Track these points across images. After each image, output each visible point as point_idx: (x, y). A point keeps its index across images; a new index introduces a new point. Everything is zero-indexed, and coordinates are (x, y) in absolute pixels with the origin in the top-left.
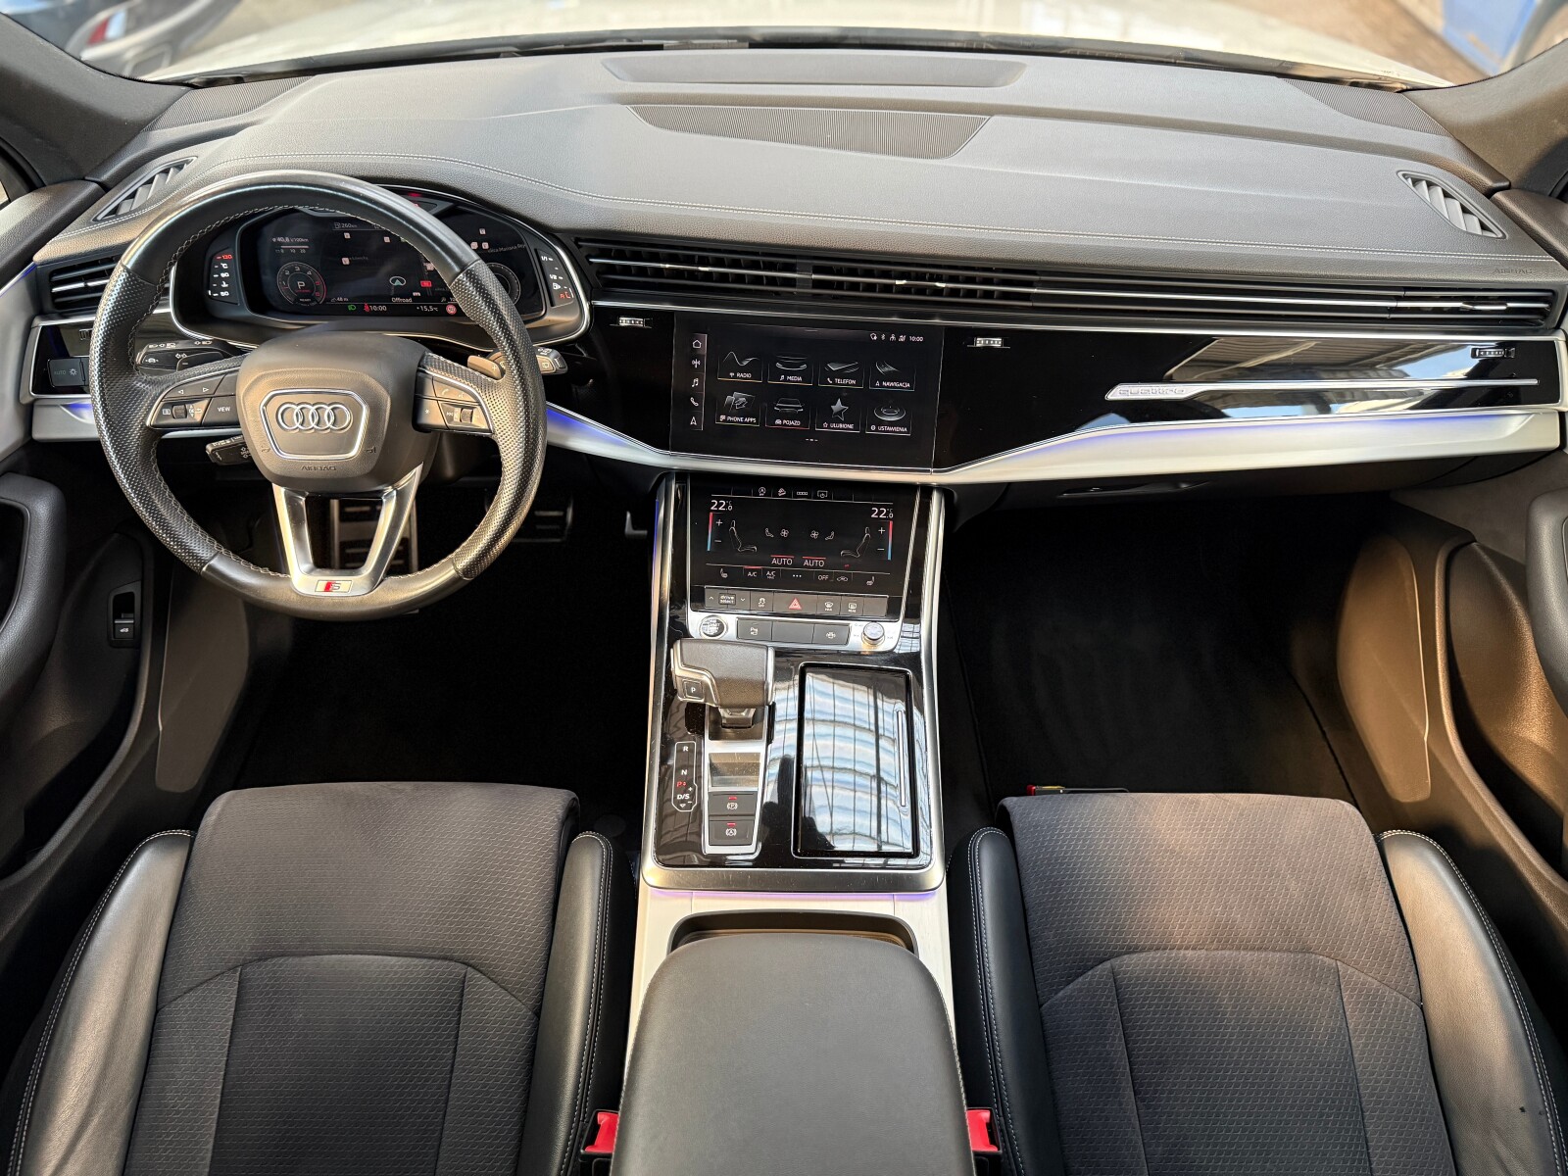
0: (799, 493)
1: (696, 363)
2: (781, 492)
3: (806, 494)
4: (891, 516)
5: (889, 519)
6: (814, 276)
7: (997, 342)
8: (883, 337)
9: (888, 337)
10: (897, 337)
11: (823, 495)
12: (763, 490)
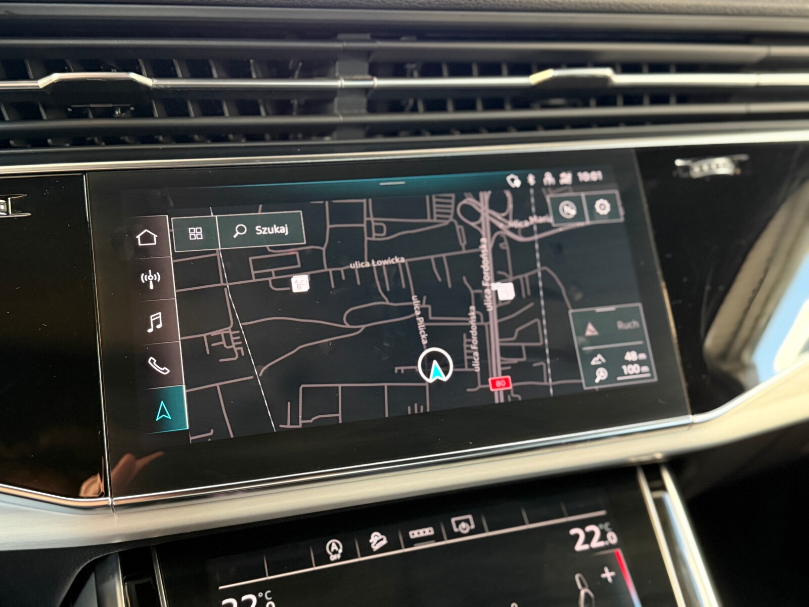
0: (414, 534)
1: (150, 278)
2: (377, 540)
3: (428, 531)
4: (612, 538)
5: (611, 546)
6: (377, 82)
7: (722, 166)
8: (531, 180)
9: (539, 178)
10: (557, 178)
11: (463, 525)
12: (334, 547)
